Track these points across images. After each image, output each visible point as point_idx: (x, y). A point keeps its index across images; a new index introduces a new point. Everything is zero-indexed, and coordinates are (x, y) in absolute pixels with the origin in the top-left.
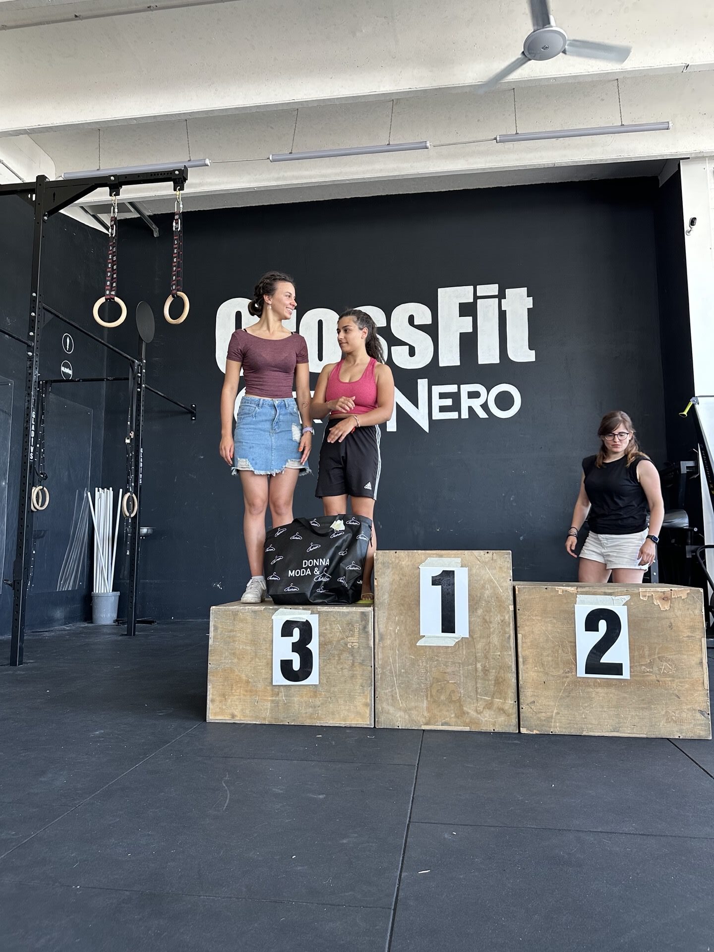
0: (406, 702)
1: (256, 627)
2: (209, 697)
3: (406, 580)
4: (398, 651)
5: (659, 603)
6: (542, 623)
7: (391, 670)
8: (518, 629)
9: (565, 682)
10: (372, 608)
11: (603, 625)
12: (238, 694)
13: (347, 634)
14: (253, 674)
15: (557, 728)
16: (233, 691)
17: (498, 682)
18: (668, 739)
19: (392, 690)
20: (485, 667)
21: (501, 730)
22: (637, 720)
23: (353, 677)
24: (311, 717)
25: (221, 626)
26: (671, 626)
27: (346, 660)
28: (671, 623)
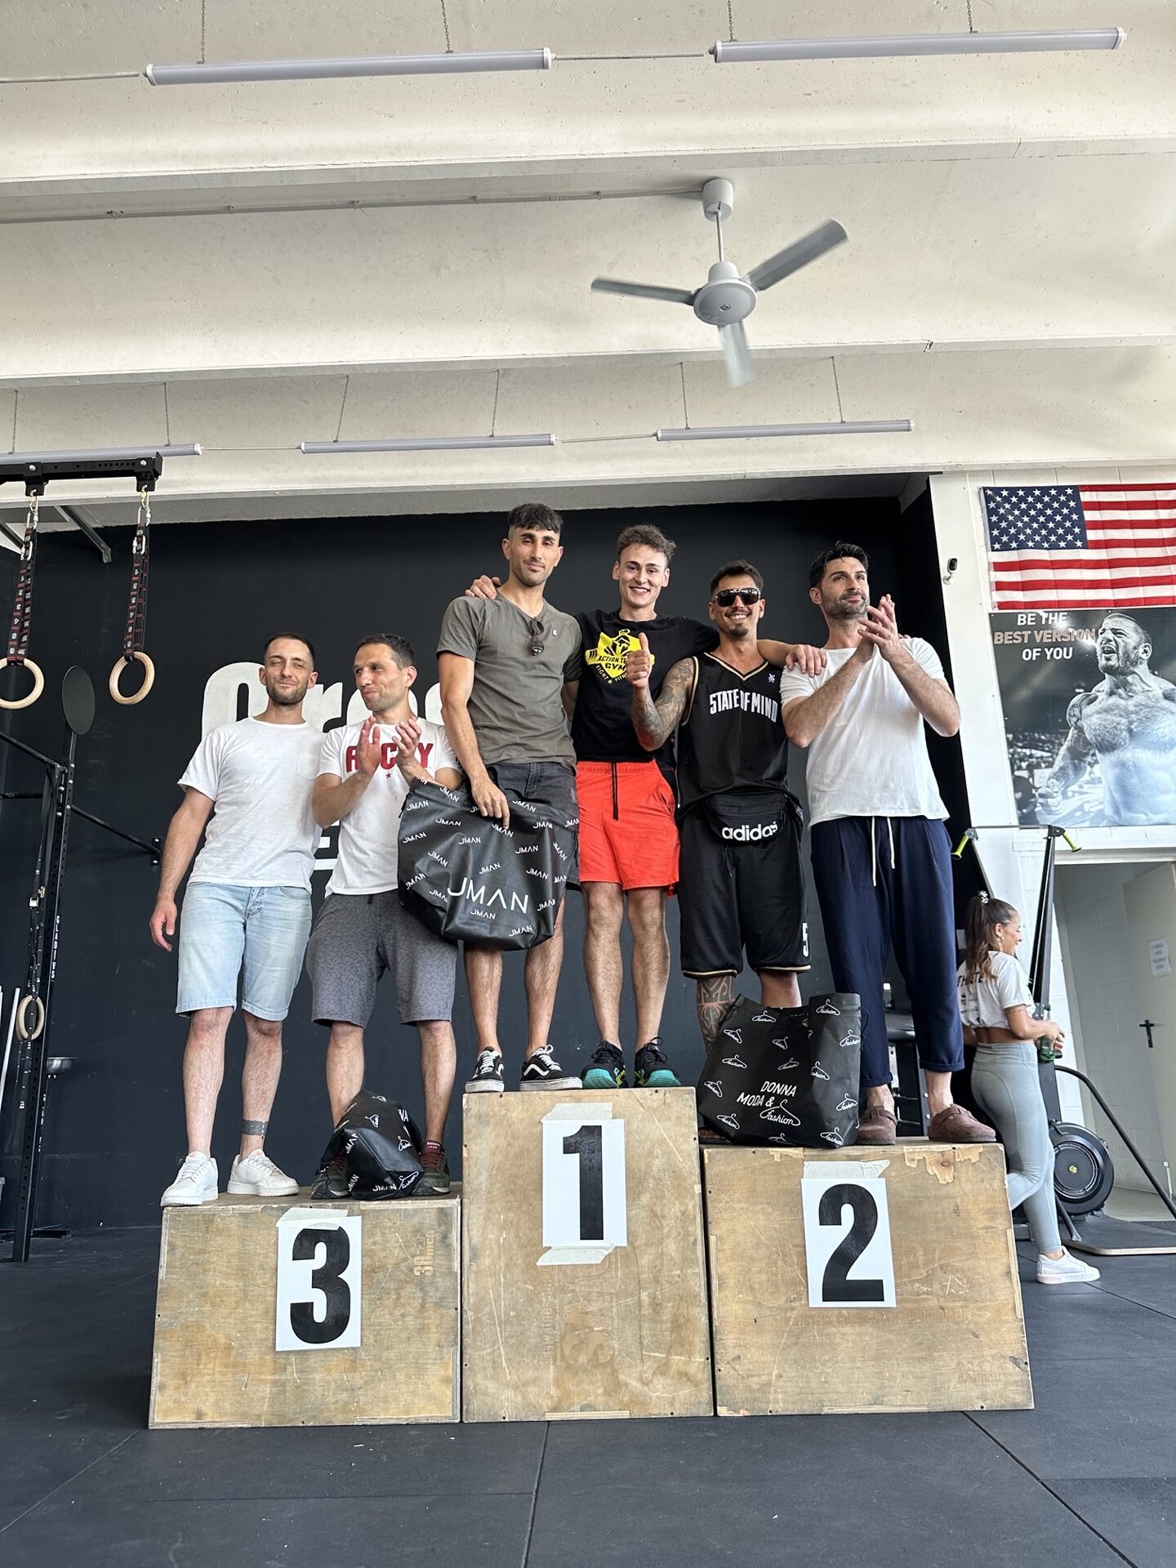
0: (518, 1370)
1: (247, 1243)
2: (156, 1380)
3: (519, 1146)
4: (505, 1277)
5: (936, 1172)
6: (749, 1215)
7: (490, 1313)
8: (710, 1226)
9: (790, 1318)
10: (458, 1200)
11: (847, 1212)
12: (210, 1372)
13: (412, 1250)
14: (239, 1332)
15: (779, 1404)
16: (201, 1367)
17: (677, 1325)
18: (962, 1412)
19: (494, 1351)
20: (655, 1298)
21: (684, 1414)
22: (911, 1381)
23: (423, 1329)
24: (345, 1410)
25: (182, 1244)
26: (957, 1211)
27: (410, 1298)
28: (957, 1206)
